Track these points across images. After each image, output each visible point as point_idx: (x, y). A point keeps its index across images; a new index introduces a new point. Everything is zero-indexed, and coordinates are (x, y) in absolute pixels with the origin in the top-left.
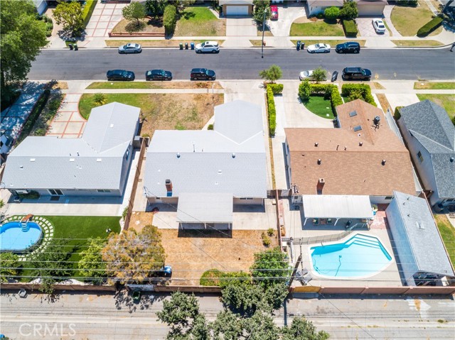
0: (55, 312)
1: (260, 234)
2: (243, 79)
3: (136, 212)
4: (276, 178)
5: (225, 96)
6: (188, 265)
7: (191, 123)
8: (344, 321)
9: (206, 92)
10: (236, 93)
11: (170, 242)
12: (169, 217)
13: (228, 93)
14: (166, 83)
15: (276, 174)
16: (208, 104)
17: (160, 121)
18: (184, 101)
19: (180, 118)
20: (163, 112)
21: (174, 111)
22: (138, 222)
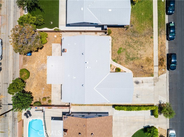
0: (15, 9)
1: (49, 96)
2: (169, 90)
3: (61, 35)
4: (82, 107)
5: (152, 78)
6: (34, 63)
7: (124, 57)
8: (11, 128)
9: (155, 65)
10: (154, 85)
11: (45, 53)
12: (58, 51)
13: (154, 79)
14: (164, 37)
15: (86, 107)
16: (142, 67)
17: (126, 38)
18: (145, 51)
19: (128, 50)
20: (134, 39)
21: (135, 46)
22: (55, 36)
